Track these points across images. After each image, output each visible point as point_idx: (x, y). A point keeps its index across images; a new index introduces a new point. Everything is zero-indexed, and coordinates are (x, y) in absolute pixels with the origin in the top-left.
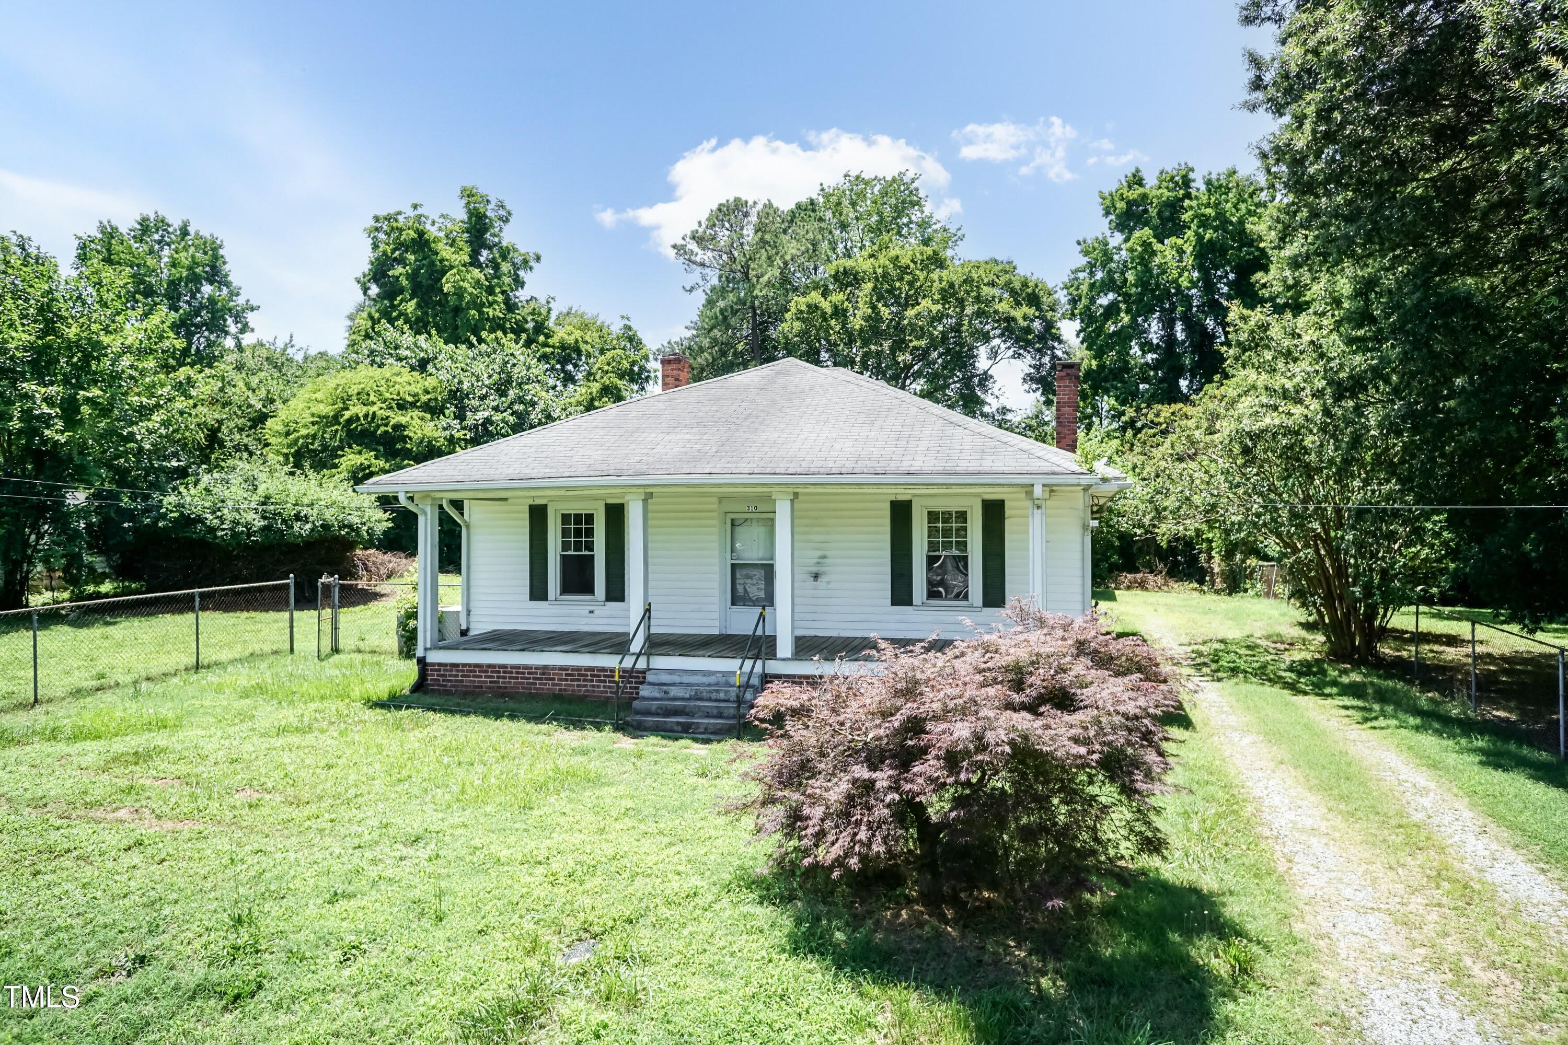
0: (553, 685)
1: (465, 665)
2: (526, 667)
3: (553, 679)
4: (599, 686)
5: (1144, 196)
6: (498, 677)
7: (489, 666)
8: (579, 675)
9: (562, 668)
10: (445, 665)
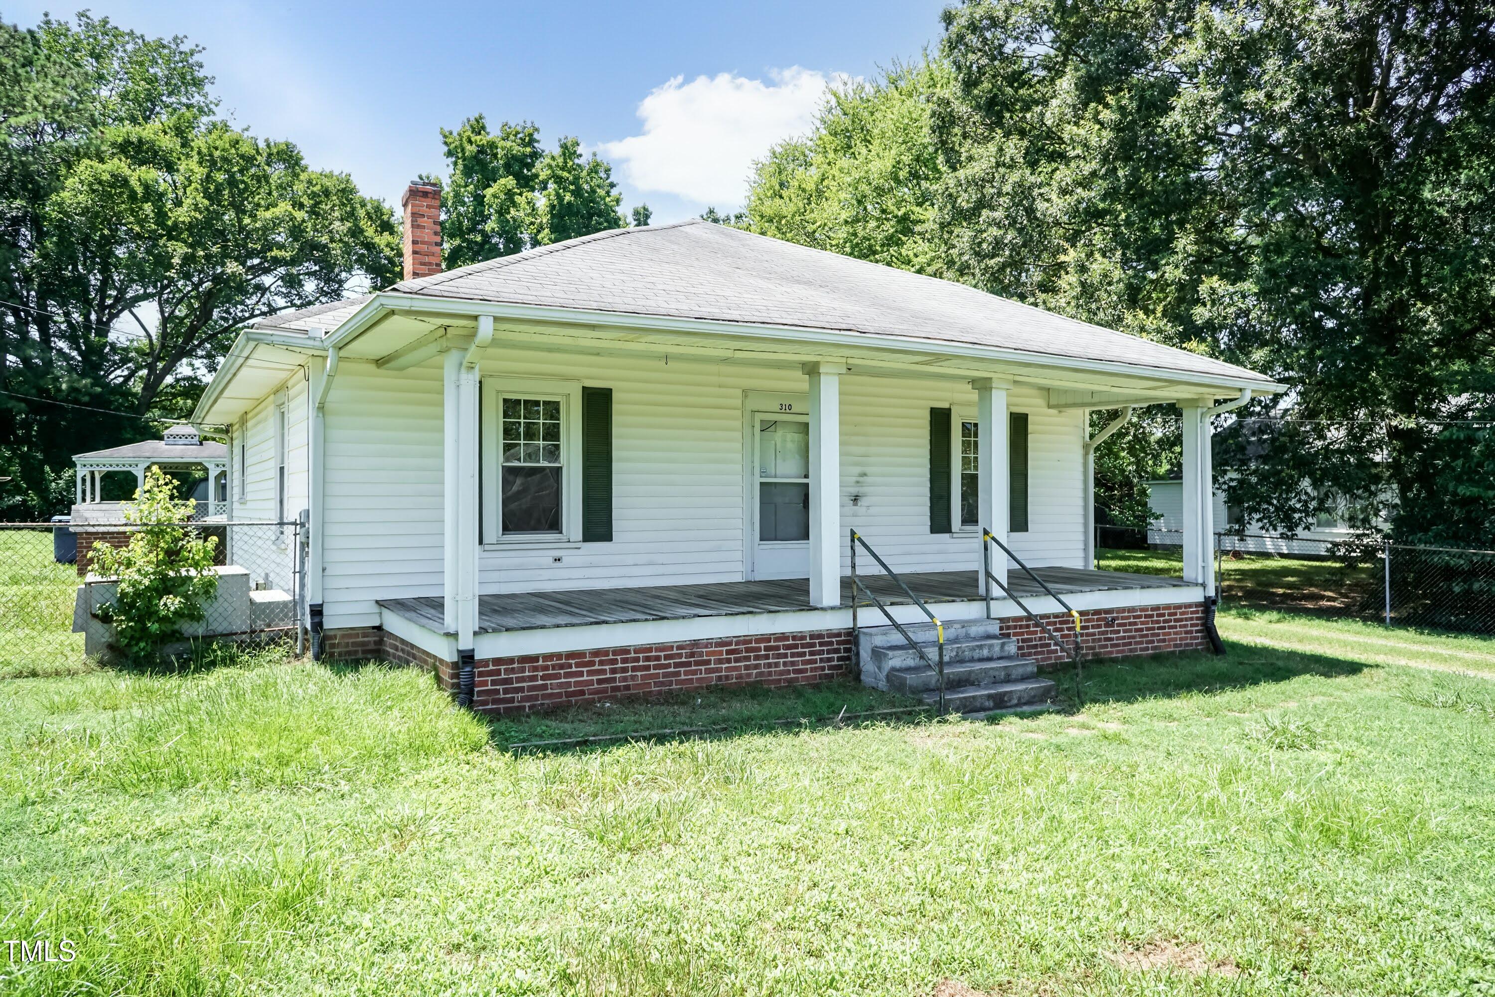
0: (708, 671)
1: (548, 657)
2: (662, 647)
3: (708, 662)
4: (777, 665)
5: (492, 145)
6: (613, 671)
7: (597, 653)
8: (748, 650)
9: (722, 643)
10: (511, 660)
